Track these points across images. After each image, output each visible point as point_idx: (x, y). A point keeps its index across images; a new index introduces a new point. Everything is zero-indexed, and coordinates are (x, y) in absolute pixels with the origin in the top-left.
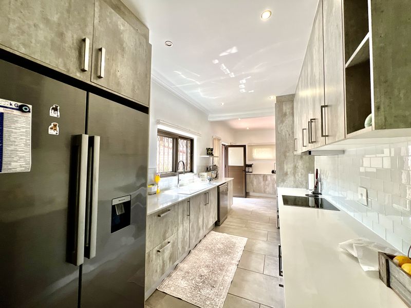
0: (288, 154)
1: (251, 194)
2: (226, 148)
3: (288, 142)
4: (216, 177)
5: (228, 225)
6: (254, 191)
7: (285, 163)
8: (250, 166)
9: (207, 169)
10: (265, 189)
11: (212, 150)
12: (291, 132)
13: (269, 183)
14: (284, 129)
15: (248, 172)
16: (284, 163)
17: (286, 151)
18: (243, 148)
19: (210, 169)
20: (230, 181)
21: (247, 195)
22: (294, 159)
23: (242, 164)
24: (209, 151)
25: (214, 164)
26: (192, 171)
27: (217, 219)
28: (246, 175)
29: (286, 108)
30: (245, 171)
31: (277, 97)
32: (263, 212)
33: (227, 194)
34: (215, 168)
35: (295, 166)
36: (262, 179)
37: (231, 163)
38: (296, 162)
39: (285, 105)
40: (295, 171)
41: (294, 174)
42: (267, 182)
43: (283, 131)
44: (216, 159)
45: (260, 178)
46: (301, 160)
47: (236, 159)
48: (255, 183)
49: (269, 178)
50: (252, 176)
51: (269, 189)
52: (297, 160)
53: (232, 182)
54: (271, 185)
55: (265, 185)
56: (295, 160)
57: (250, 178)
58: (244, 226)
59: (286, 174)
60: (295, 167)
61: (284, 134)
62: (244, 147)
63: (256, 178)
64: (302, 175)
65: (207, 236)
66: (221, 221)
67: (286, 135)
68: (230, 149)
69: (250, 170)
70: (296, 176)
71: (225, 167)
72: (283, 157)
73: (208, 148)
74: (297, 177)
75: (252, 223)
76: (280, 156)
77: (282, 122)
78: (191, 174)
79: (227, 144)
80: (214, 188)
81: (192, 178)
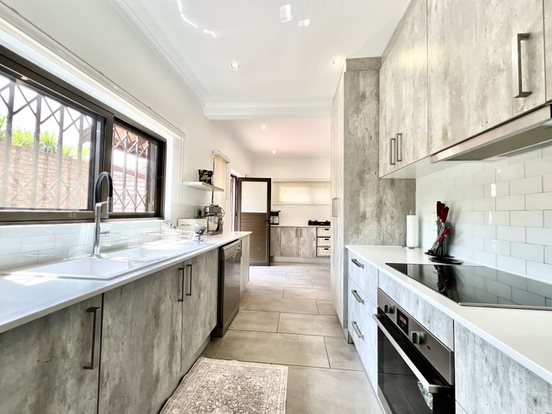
0: (367, 177)
1: (277, 258)
2: (238, 182)
3: (367, 151)
4: (218, 229)
5: (241, 331)
6: (281, 255)
7: (361, 194)
8: (276, 214)
9: (200, 213)
10: (298, 250)
11: (210, 174)
12: (373, 134)
13: (305, 241)
14: (362, 125)
15: (273, 224)
16: (359, 195)
17: (364, 171)
18: (266, 183)
19: (206, 213)
20: (246, 236)
21: (270, 262)
22: (378, 187)
23: (265, 210)
24: (205, 177)
25: (215, 204)
26: (159, 214)
27: (214, 324)
28: (269, 228)
29: (365, 84)
30: (269, 221)
31: (348, 60)
32: (303, 290)
33: (238, 262)
34: (215, 211)
35: (381, 201)
36: (294, 234)
37: (245, 208)
38: (382, 193)
39: (364, 77)
40: (381, 213)
41: (378, 217)
42: (302, 239)
43: (359, 129)
44: (218, 194)
45: (291, 232)
46: (392, 189)
47: (253, 201)
48: (283, 242)
49: (304, 233)
50: (279, 230)
51: (304, 250)
52: (385, 188)
53: (249, 238)
54: (307, 243)
55: (298, 244)
56: (381, 188)
57: (276, 232)
58: (274, 329)
59: (364, 217)
60: (380, 204)
61: (359, 135)
62: (269, 181)
63: (285, 234)
64: (392, 218)
65: (187, 380)
66: (225, 326)
67: (363, 138)
68: (244, 184)
69: (276, 220)
70: (382, 220)
71: (236, 215)
72: (358, 182)
73: (202, 169)
74: (383, 223)
75: (289, 319)
76: (352, 181)
77: (358, 111)
78: (156, 221)
79: (239, 176)
80: (211, 252)
81: (157, 229)
